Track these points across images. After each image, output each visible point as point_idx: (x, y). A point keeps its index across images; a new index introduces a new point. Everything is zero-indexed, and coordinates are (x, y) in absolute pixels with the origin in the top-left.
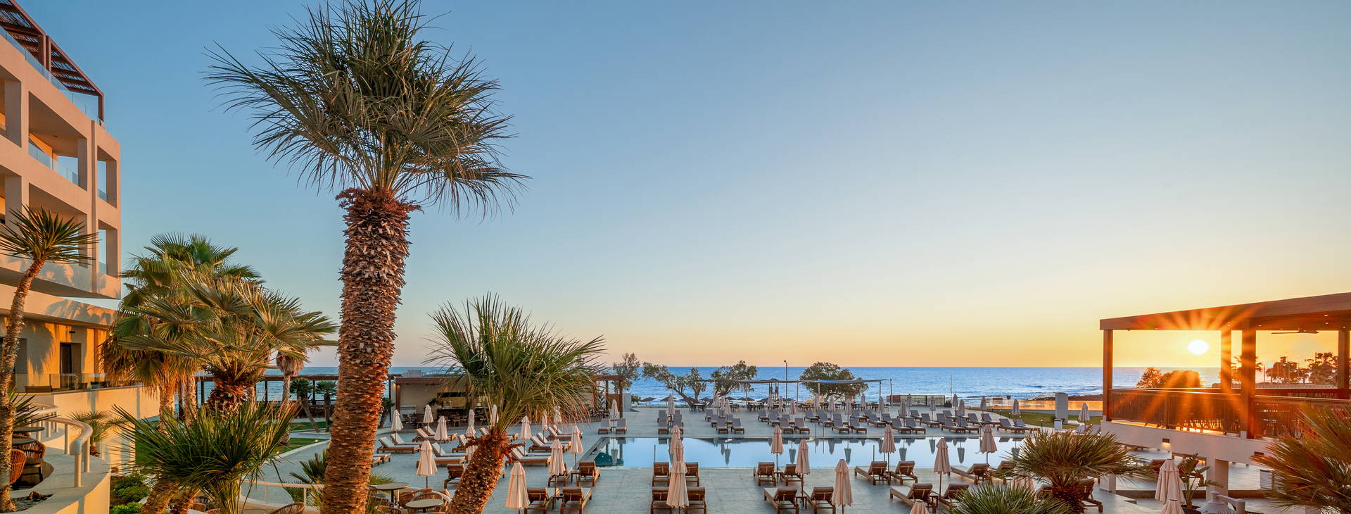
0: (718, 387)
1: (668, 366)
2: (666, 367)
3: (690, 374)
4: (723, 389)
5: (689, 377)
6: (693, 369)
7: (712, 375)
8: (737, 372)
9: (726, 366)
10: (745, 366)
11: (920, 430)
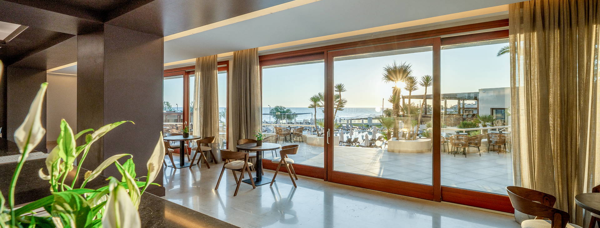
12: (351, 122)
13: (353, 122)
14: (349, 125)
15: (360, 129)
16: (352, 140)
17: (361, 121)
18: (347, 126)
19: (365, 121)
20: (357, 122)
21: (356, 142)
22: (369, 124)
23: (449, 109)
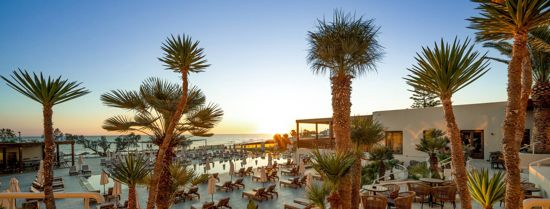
0: (118, 146)
1: (84, 135)
2: (83, 136)
3: (100, 139)
4: (121, 147)
5: (100, 141)
6: (102, 137)
7: (116, 140)
8: (130, 138)
9: (123, 135)
10: (134, 135)
11: (211, 159)
12: (245, 147)
13: (247, 147)
14: (243, 151)
15: (254, 155)
16: (246, 170)
17: (254, 146)
18: (241, 152)
19: (259, 146)
20: (251, 147)
21: (250, 172)
22: (262, 149)
23: (319, 134)
